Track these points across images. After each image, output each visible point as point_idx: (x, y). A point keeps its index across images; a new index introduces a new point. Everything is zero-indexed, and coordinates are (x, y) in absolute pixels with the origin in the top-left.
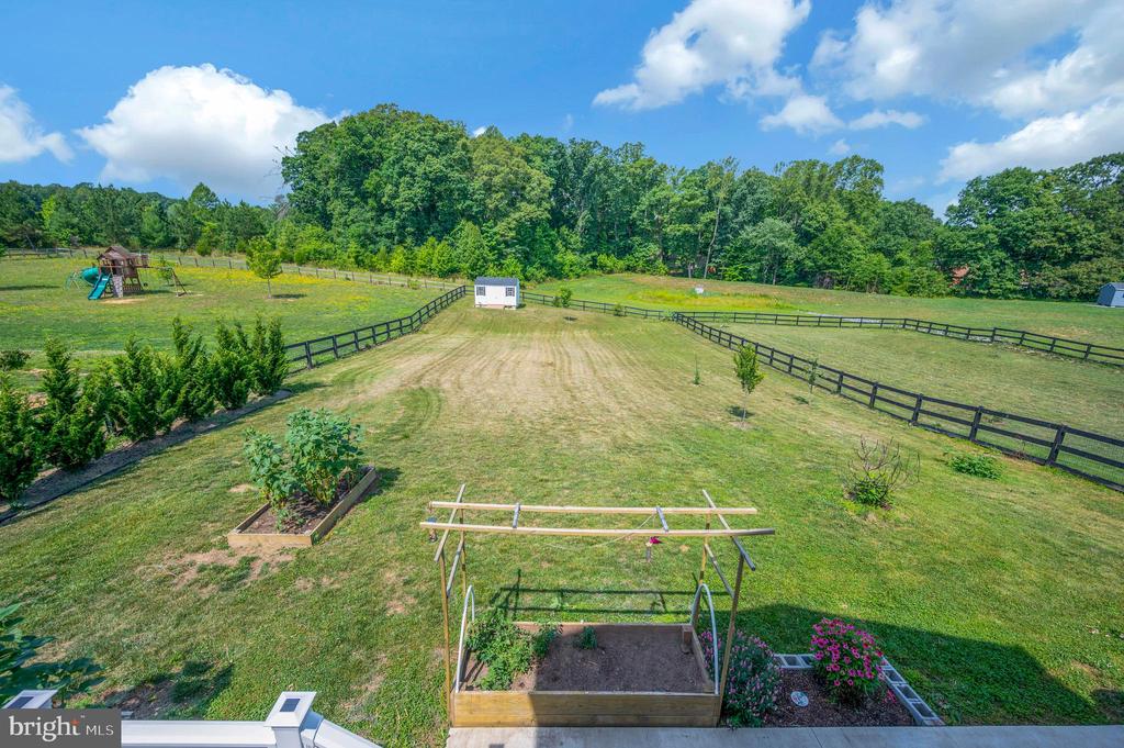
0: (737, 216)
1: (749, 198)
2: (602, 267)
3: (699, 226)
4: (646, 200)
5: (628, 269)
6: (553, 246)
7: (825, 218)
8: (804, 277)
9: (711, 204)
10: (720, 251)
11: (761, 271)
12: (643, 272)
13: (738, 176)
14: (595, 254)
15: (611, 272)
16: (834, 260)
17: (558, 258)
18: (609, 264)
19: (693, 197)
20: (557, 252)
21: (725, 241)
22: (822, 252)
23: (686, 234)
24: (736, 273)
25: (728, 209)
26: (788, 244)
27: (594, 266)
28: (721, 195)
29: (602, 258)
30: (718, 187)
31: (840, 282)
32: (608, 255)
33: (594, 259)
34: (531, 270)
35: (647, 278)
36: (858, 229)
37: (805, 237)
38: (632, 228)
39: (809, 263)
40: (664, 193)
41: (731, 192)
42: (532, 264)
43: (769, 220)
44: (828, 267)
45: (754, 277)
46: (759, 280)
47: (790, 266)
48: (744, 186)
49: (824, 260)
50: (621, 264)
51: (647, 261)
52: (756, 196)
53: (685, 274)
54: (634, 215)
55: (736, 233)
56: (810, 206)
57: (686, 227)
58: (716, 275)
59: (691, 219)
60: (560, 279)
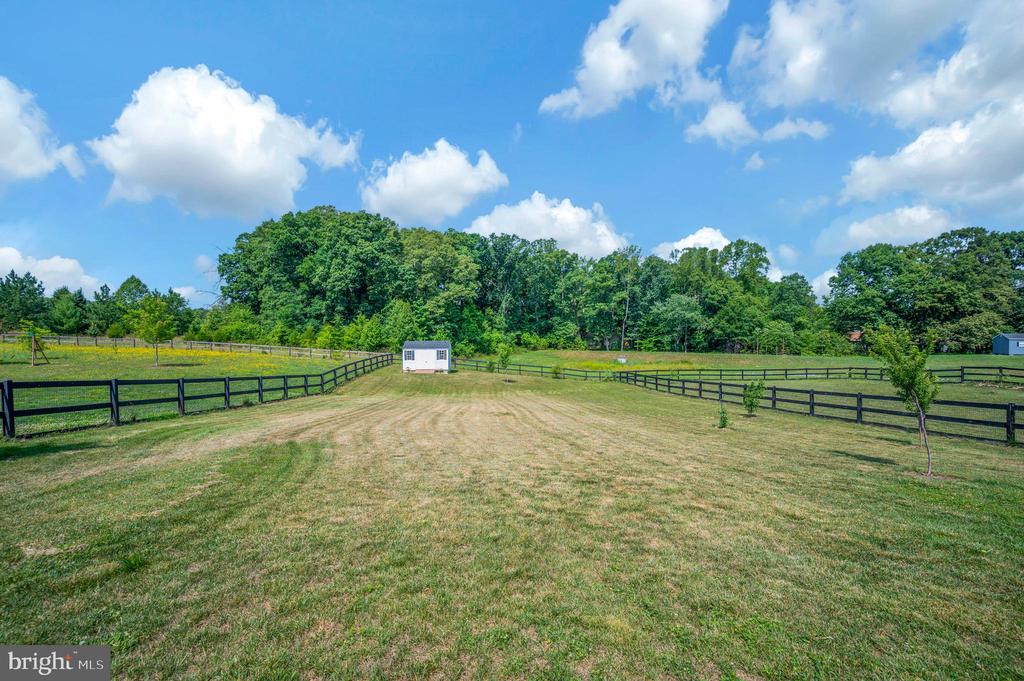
0: (645, 295)
1: (654, 279)
2: (527, 345)
3: (613, 304)
4: (562, 285)
5: (551, 346)
6: (480, 326)
7: (726, 292)
8: (715, 345)
9: (621, 287)
10: (634, 326)
11: (673, 342)
12: (564, 348)
13: (641, 261)
14: (519, 333)
15: (535, 349)
16: (741, 327)
17: (485, 335)
18: (533, 341)
19: (604, 280)
20: (483, 330)
21: (636, 317)
22: (728, 321)
23: (601, 313)
24: (651, 345)
25: (637, 289)
26: (696, 315)
27: (519, 344)
28: (629, 277)
29: (526, 336)
30: (626, 271)
31: (749, 348)
32: (532, 334)
33: (518, 337)
34: (460, 345)
35: (569, 353)
36: (756, 300)
37: (710, 310)
38: (550, 309)
39: (718, 332)
40: (579, 277)
41: (638, 275)
42: (460, 341)
43: (675, 296)
44: (736, 335)
45: (667, 348)
46: (673, 350)
47: (700, 337)
48: (648, 269)
49: (731, 328)
50: (544, 341)
51: (567, 339)
52: (660, 277)
53: (603, 348)
54: (552, 298)
55: (647, 310)
56: (708, 283)
57: (601, 306)
58: (632, 346)
59: (604, 299)
60: (488, 354)
